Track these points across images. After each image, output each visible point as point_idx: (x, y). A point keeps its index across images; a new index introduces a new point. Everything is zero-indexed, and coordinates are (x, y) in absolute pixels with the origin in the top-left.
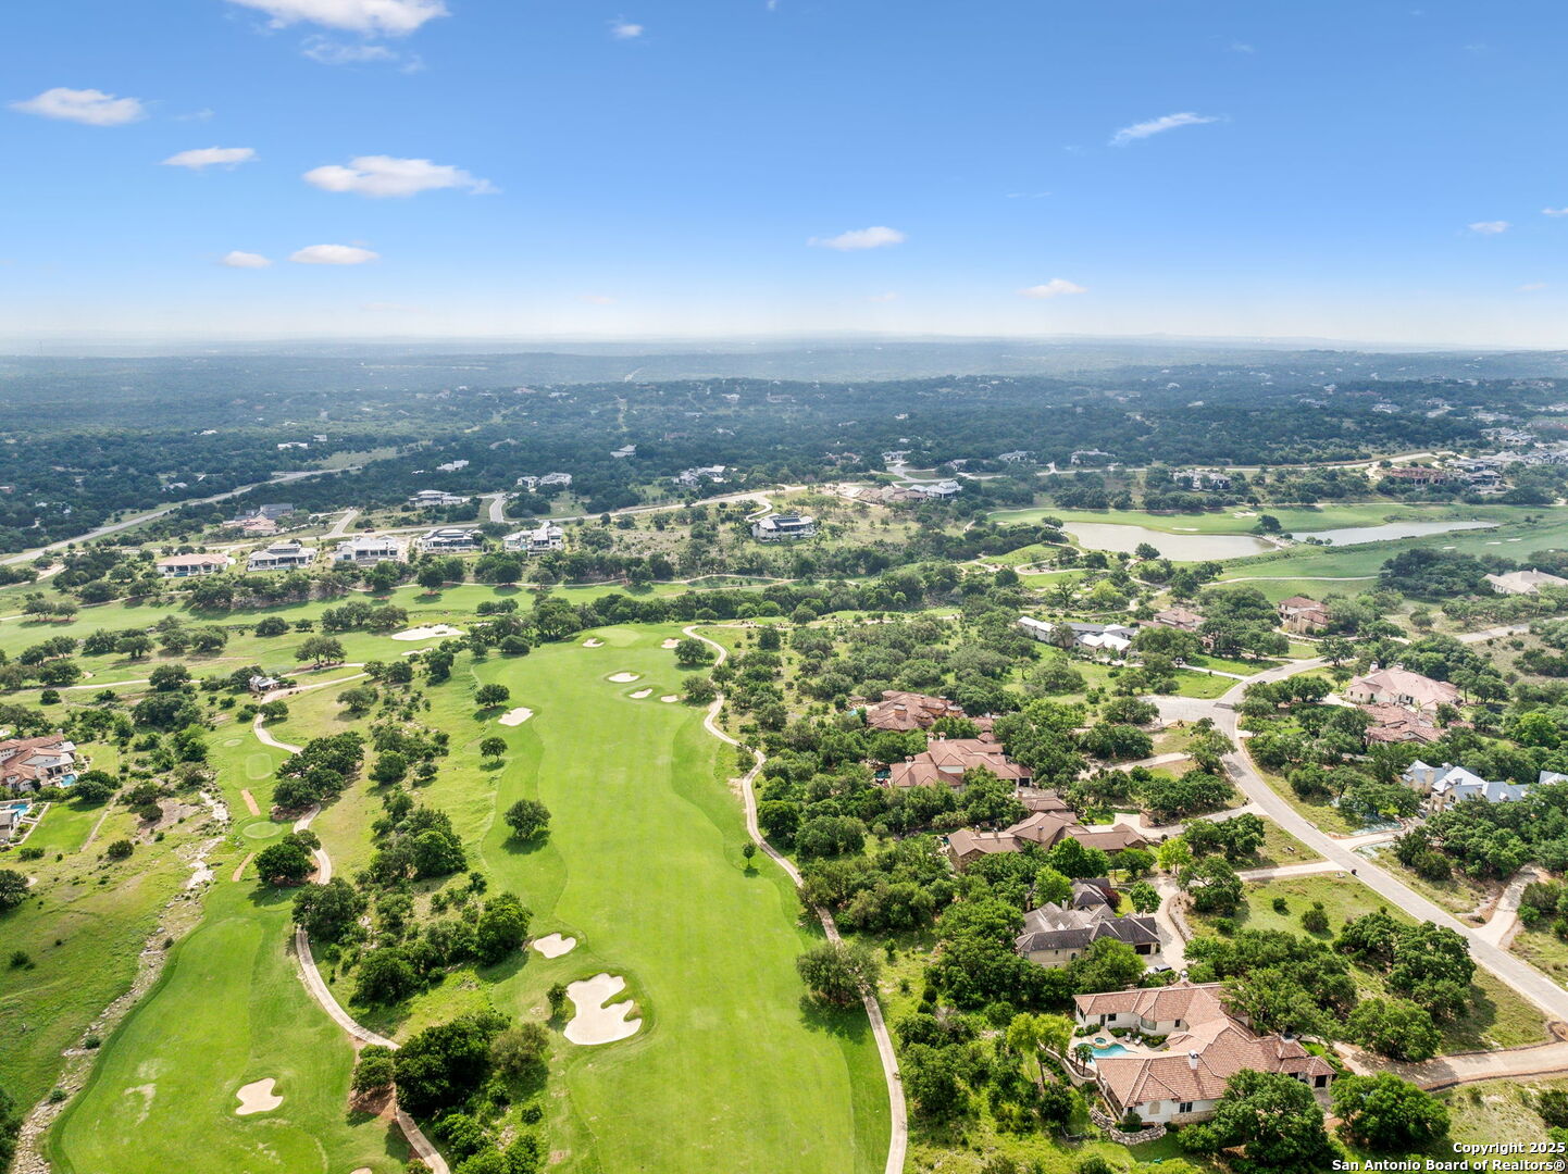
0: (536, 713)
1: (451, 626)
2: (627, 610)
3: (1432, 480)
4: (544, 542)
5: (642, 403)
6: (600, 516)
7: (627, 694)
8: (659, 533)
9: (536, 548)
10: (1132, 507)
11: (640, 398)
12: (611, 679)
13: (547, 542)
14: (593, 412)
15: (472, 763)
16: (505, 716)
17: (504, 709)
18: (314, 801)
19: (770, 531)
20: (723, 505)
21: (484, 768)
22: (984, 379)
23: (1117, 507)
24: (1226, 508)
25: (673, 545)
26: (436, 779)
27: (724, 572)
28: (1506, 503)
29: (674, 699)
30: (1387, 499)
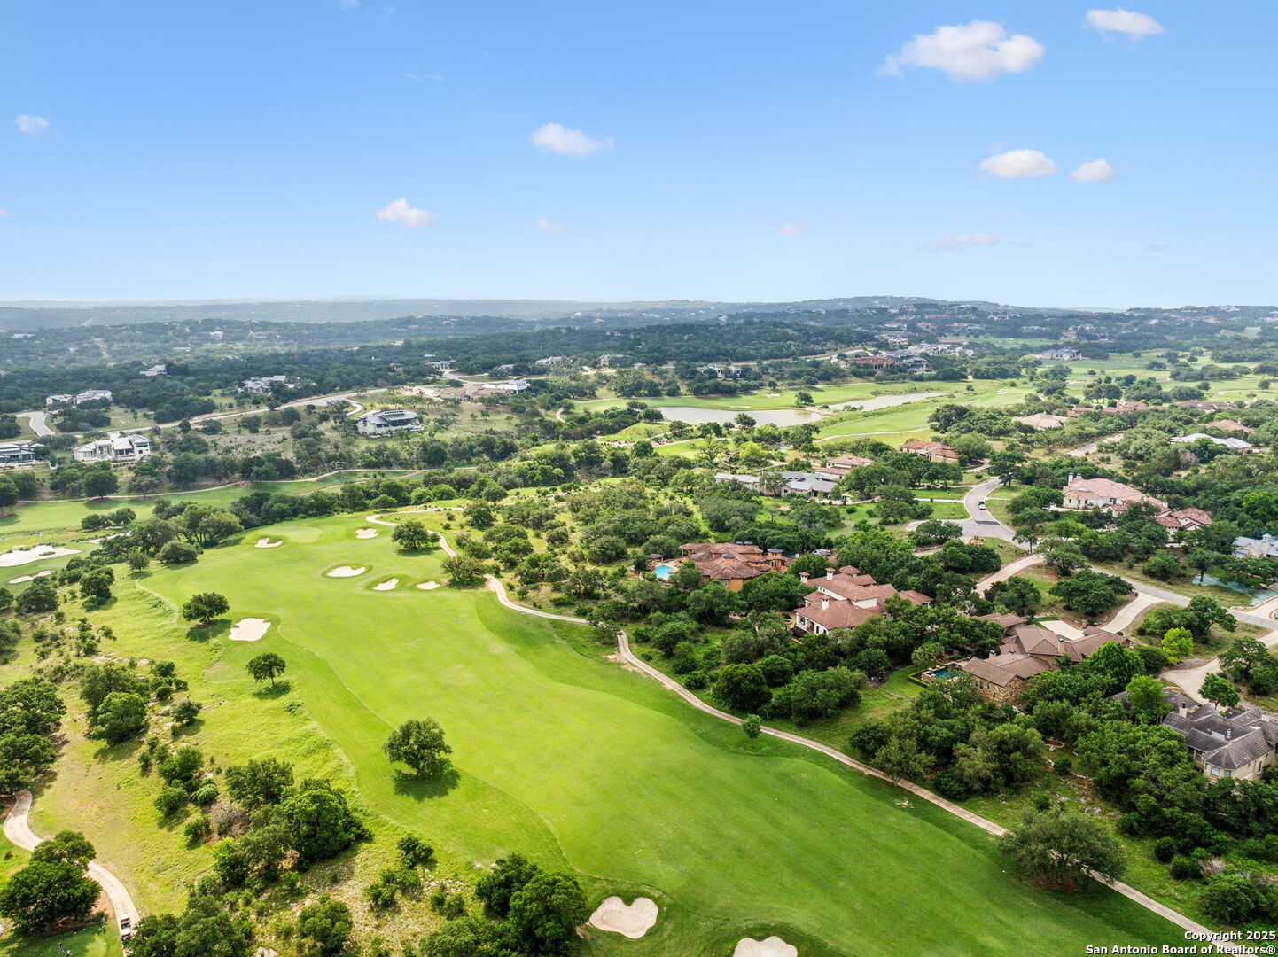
0: (275, 622)
1: (55, 546)
2: (286, 507)
3: (885, 366)
4: (128, 451)
5: (122, 341)
6: (177, 424)
7: (369, 587)
8: (255, 435)
9: (120, 458)
10: (682, 394)
11: (117, 337)
12: (330, 574)
13: (131, 450)
14: (71, 349)
15: (239, 692)
16: (233, 630)
17: (226, 624)
18: (21, 785)
19: (379, 426)
20: (311, 407)
21: (260, 695)
22: (444, 318)
23: (669, 395)
24: (755, 392)
25: (279, 446)
26: (201, 722)
27: (350, 467)
28: (938, 380)
29: (432, 585)
30: (859, 380)
